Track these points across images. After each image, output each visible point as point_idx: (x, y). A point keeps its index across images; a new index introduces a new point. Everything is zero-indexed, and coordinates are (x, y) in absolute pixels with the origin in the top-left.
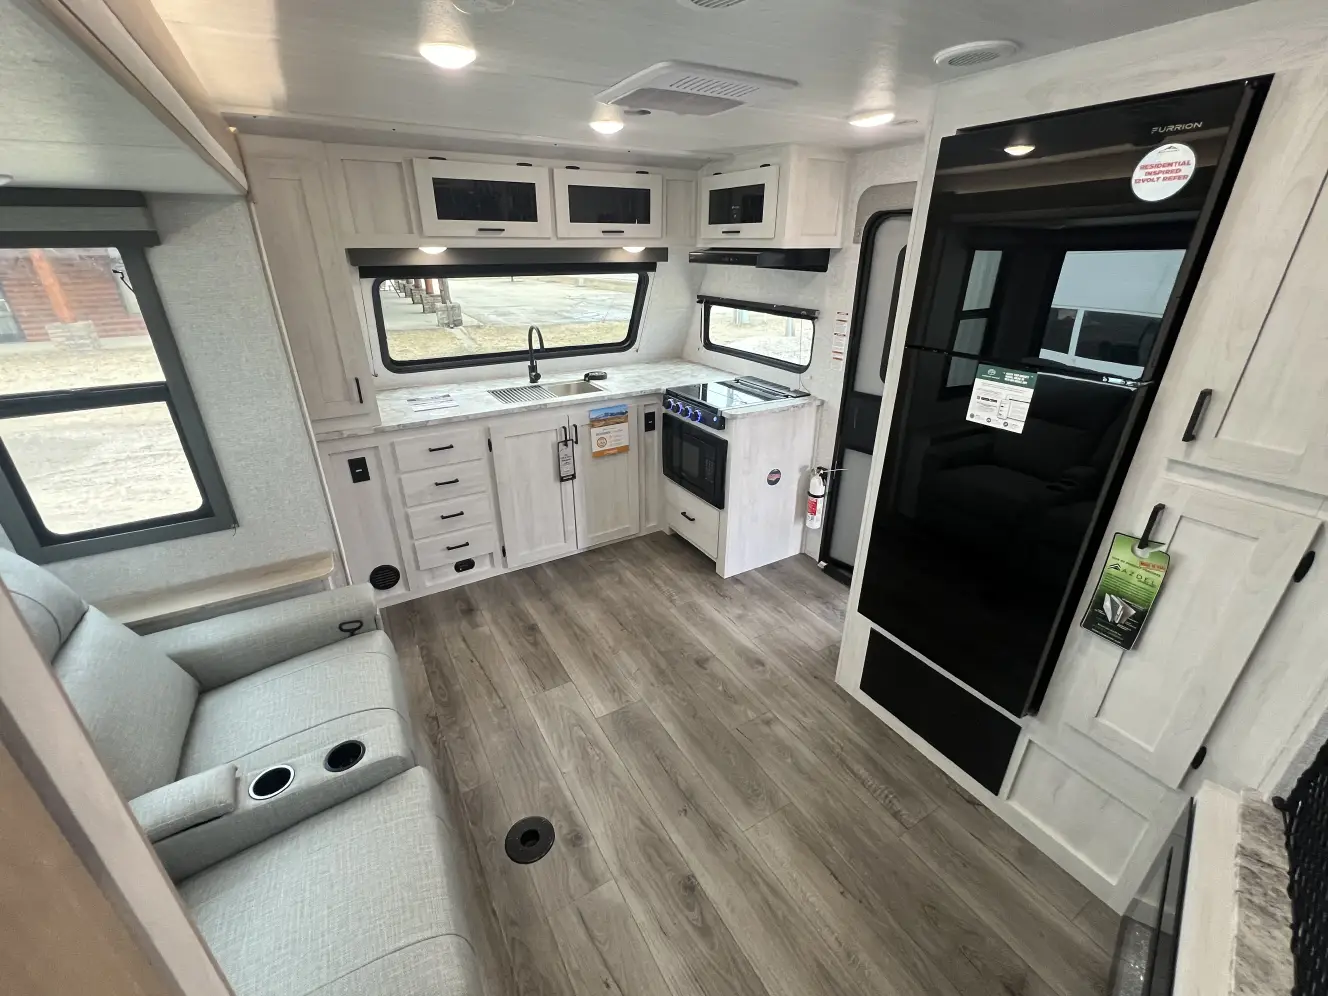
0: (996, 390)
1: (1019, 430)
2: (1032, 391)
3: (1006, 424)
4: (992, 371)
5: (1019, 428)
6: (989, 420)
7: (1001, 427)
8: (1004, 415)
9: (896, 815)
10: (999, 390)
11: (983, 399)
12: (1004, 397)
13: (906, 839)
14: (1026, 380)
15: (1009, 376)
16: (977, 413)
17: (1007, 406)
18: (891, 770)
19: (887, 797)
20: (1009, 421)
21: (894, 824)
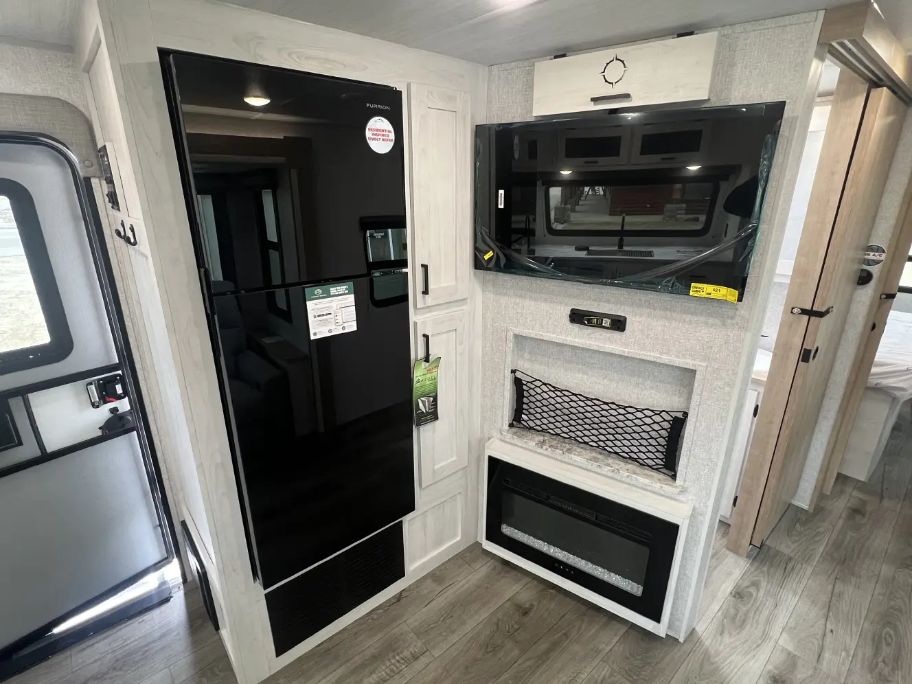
0: (327, 305)
1: (355, 328)
2: (353, 295)
3: (344, 328)
4: (318, 291)
5: (353, 327)
6: (330, 331)
7: (342, 332)
8: (340, 321)
9: (416, 657)
10: (330, 304)
11: (319, 316)
12: (335, 308)
13: (437, 653)
14: (346, 289)
15: (333, 290)
16: (318, 330)
17: (340, 314)
18: (368, 654)
19: (398, 661)
20: (345, 325)
21: (424, 660)
